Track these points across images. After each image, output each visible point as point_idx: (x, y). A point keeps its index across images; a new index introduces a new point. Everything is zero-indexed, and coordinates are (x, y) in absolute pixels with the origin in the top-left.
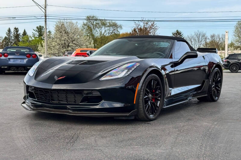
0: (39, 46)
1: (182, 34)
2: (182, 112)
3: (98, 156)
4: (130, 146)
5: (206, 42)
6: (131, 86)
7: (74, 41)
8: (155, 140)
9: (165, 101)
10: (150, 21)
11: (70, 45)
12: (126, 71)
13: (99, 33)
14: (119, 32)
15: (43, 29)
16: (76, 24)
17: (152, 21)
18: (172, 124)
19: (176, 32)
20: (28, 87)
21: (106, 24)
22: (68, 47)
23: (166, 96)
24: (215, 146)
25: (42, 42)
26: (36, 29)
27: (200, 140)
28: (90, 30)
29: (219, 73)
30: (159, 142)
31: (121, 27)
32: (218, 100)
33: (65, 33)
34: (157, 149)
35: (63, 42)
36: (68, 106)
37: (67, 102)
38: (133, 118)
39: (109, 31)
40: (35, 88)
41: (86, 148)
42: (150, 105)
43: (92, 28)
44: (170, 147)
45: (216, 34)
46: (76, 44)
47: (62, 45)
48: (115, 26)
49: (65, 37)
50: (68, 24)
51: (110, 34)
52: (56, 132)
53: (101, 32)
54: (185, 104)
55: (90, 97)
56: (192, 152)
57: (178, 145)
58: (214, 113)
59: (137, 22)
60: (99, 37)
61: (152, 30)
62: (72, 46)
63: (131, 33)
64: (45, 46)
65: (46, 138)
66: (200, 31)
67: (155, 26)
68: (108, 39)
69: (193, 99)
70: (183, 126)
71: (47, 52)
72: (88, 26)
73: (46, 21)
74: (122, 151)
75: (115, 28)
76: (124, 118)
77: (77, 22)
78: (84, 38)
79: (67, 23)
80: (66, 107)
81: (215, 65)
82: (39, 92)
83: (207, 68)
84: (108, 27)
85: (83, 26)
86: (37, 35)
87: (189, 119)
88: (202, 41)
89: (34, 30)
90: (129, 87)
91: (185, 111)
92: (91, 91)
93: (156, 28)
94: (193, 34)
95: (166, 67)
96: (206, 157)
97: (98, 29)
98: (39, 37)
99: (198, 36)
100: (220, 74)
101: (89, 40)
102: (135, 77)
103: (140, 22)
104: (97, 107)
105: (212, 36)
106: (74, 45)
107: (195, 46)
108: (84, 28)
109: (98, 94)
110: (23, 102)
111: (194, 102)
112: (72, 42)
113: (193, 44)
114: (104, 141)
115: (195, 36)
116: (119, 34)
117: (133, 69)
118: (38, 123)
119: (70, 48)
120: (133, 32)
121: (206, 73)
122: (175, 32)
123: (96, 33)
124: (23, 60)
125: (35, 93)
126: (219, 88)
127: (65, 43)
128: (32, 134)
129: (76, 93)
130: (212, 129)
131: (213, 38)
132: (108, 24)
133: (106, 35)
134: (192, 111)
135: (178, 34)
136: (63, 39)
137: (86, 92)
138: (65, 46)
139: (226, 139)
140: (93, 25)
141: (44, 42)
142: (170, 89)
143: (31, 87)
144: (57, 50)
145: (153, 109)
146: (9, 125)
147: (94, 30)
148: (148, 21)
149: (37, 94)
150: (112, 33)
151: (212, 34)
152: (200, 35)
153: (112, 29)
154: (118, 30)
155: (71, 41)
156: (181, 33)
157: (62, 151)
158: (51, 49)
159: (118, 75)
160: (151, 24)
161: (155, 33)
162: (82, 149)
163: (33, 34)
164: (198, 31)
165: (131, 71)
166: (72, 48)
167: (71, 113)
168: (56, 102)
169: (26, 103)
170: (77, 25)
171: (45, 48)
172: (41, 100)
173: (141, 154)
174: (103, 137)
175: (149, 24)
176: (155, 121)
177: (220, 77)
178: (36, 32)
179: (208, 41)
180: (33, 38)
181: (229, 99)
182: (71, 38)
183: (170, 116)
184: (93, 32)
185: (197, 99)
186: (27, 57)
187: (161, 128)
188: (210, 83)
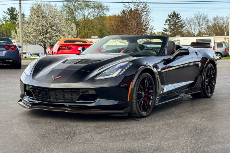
0: (13, 32)
1: (179, 16)
2: (173, 109)
3: (96, 149)
4: (123, 140)
5: (208, 26)
6: (124, 85)
7: (53, 26)
8: (146, 135)
9: (157, 98)
10: (141, 3)
11: (48, 31)
12: (120, 70)
13: (81, 16)
14: (105, 14)
15: (16, 11)
16: (55, 6)
17: (144, 3)
18: (162, 120)
19: (173, 14)
20: (25, 85)
21: (90, 5)
22: (46, 34)
23: (159, 93)
24: (199, 139)
25: (17, 28)
26: (6, 11)
27: (187, 135)
28: (71, 12)
29: (213, 69)
30: (149, 137)
31: (108, 8)
32: (211, 96)
33: (43, 17)
34: (148, 143)
35: (41, 28)
36: (65, 104)
37: (65, 100)
38: (127, 115)
39: (93, 14)
40: (33, 86)
41: (84, 143)
42: (143, 102)
43: (74, 9)
44: (159, 141)
45: (220, 16)
46: (55, 30)
47: (39, 31)
48: (100, 7)
49: (42, 22)
50: (46, 6)
51: (95, 17)
52: (54, 129)
53: (84, 15)
54: (177, 101)
55: (86, 95)
56: (179, 145)
57: (167, 139)
58: (204, 110)
59: (126, 4)
60: (82, 20)
61: (144, 14)
62: (51, 32)
63: (120, 15)
64: (20, 32)
65: (46, 134)
66: (200, 13)
67: (148, 8)
68: (92, 22)
69: (185, 96)
70: (173, 123)
71: (22, 39)
72: (69, 8)
73: (20, 4)
74: (116, 145)
75: (100, 10)
76: (118, 115)
77: (56, 4)
78: (65, 23)
79: (44, 5)
80: (64, 105)
81: (209, 60)
82: (37, 90)
83: (200, 64)
84: (92, 9)
85: (63, 8)
86: (8, 18)
87: (180, 116)
88: (203, 25)
89: (5, 12)
90: (123, 85)
91: (176, 108)
92: (87, 90)
93: (149, 10)
94: (193, 16)
95: (158, 65)
96: (189, 149)
97: (81, 11)
98: (11, 20)
99: (199, 18)
100: (214, 71)
101: (71, 24)
102: (128, 76)
103: (129, 3)
104: (93, 104)
105: (214, 18)
106: (53, 31)
107: (195, 30)
108: (64, 10)
109: (94, 92)
110: (19, 100)
111: (187, 99)
112: (51, 27)
113: (192, 28)
114: (99, 136)
115: (195, 19)
116: (106, 17)
117: (126, 68)
118: (35, 121)
119: (48, 35)
120: (121, 14)
121: (199, 68)
122: (171, 14)
123: (78, 15)
124: (1, 52)
125: (33, 92)
126: (213, 85)
127: (43, 29)
128: (33, 131)
129: (72, 92)
130: (199, 125)
131: (216, 21)
132: (92, 5)
133: (90, 18)
134: (184, 108)
135: (175, 16)
136: (40, 24)
137: (82, 91)
138: (43, 33)
139: (210, 134)
140: (74, 6)
141: (18, 28)
142: (162, 86)
143: (29, 85)
144: (34, 37)
145: (145, 107)
146: (8, 123)
147: (76, 12)
148: (139, 3)
149: (35, 92)
150: (97, 16)
151: (215, 16)
152: (200, 17)
153: (97, 11)
154: (104, 12)
155: (49, 26)
156: (179, 14)
157: (64, 145)
158: (27, 35)
159: (113, 74)
160: (142, 6)
161: (147, 17)
162: (81, 143)
163: (4, 17)
164: (198, 12)
165: (125, 70)
166: (51, 35)
167: (68, 110)
168: (54, 100)
169: (23, 101)
170: (57, 7)
171: (20, 34)
172: (39, 98)
173: (133, 147)
174: (98, 133)
175: (140, 6)
176: (146, 118)
177: (214, 75)
178: (8, 15)
179: (210, 24)
180: (4, 22)
181: (223, 95)
182: (50, 23)
183: (161, 113)
184: (75, 15)
185: (190, 95)
186: (6, 49)
187: (152, 124)
188: (203, 79)
